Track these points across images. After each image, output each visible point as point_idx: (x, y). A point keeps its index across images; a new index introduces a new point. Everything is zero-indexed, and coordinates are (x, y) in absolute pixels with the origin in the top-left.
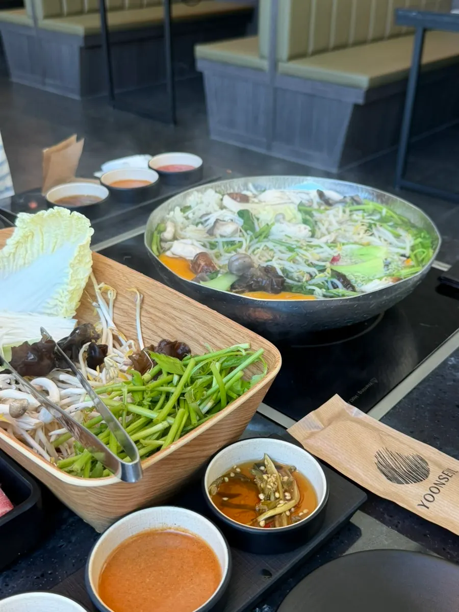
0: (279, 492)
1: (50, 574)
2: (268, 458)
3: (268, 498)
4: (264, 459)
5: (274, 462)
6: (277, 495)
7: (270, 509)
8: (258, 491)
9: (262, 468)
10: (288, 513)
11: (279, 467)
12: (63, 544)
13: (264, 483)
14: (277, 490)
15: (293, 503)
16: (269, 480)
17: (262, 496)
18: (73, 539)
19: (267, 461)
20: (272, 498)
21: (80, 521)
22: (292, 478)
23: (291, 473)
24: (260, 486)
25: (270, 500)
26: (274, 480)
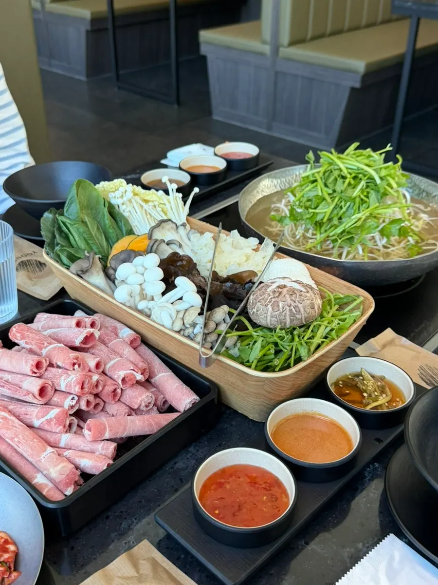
0: (377, 392)
1: (225, 444)
2: (365, 371)
3: (370, 395)
4: (361, 372)
5: (369, 374)
6: (376, 394)
7: (374, 402)
8: (361, 392)
9: (361, 378)
10: (386, 404)
11: (373, 377)
12: (227, 426)
13: (366, 386)
14: (375, 391)
15: (388, 399)
16: (369, 384)
17: (365, 395)
18: (234, 423)
19: (364, 373)
20: (373, 396)
21: (236, 412)
22: (383, 383)
23: (382, 380)
24: (363, 389)
25: (371, 396)
26: (372, 384)
